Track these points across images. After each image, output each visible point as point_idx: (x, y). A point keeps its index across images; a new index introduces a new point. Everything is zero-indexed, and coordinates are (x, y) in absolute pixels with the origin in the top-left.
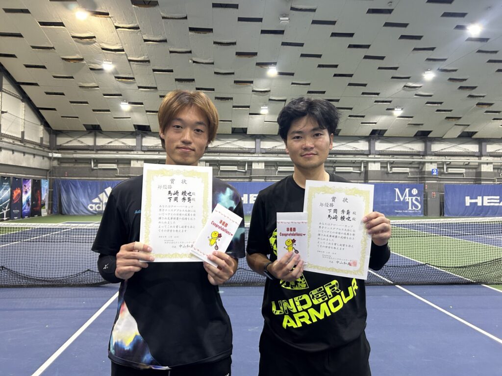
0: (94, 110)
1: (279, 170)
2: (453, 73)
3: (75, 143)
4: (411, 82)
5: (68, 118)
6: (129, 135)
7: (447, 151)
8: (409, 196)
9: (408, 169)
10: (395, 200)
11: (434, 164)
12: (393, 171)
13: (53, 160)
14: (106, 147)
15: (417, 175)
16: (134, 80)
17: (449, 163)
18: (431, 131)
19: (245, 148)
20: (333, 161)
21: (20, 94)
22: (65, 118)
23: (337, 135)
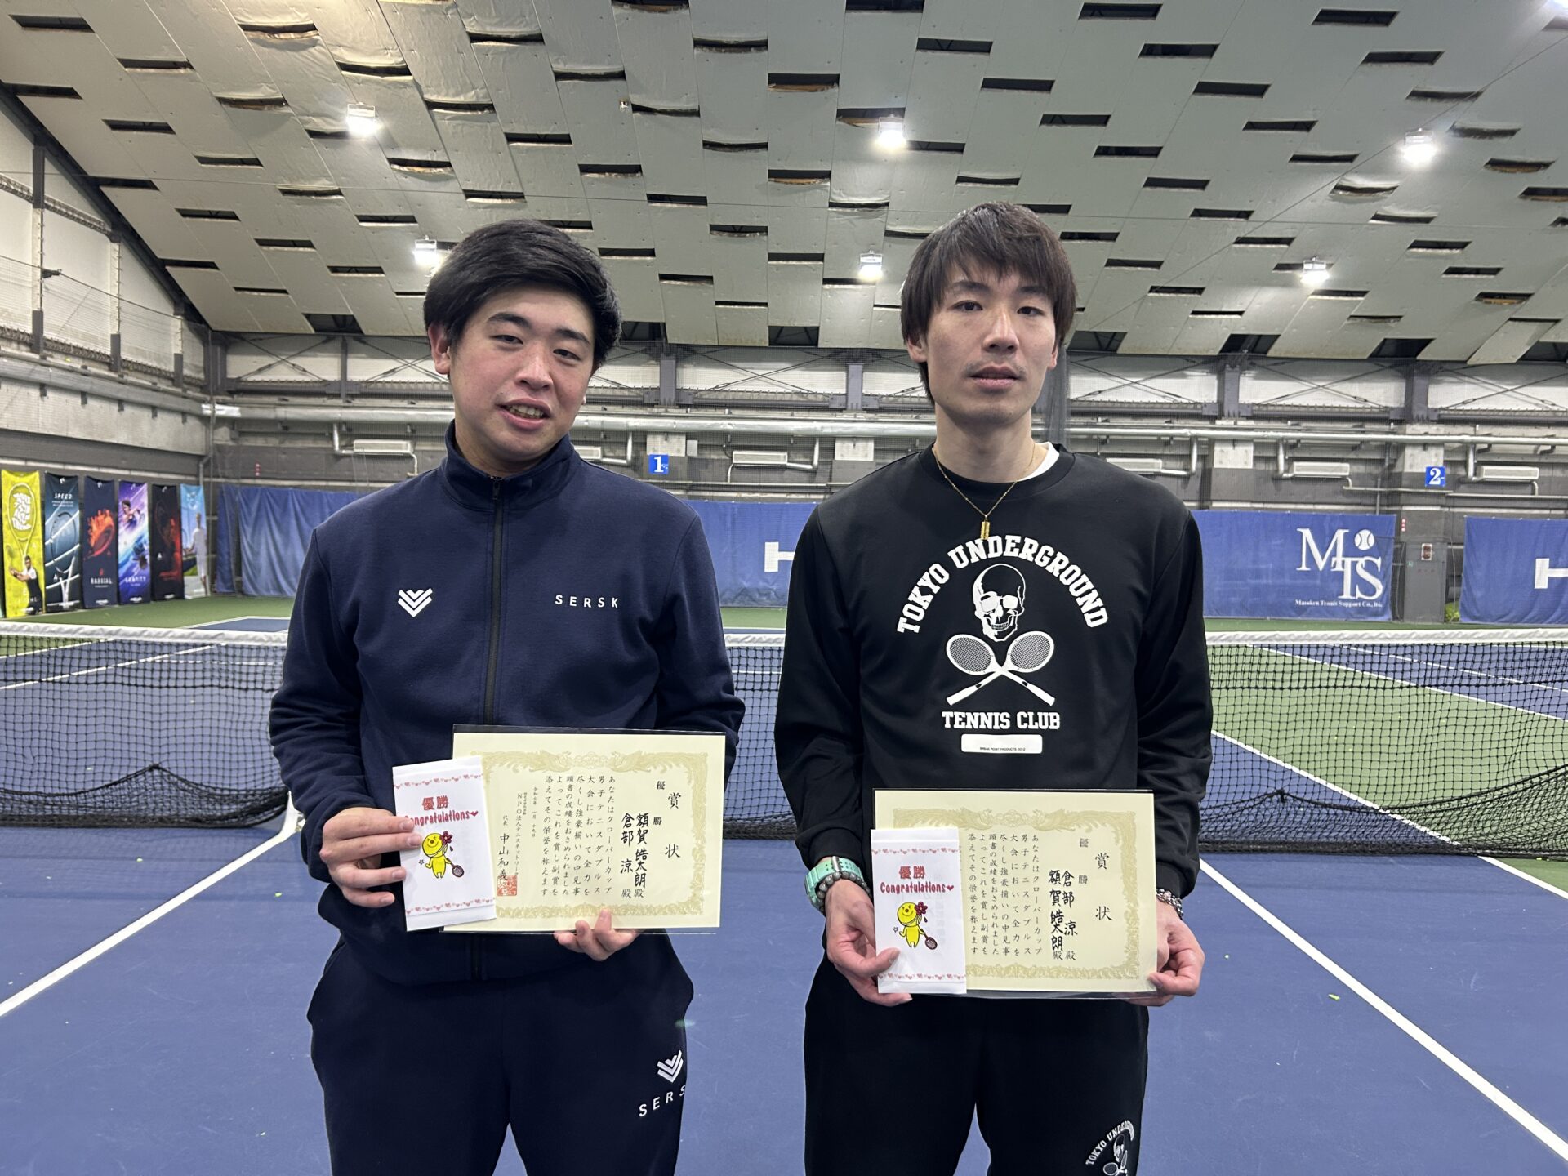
0: (335, 269)
2: (1505, 140)
3: (283, 373)
4: (1358, 172)
5: (256, 294)
7: (1483, 407)
8: (1346, 555)
9: (1347, 465)
10: (1300, 566)
11: (1433, 451)
12: (1296, 473)
13: (215, 427)
14: (380, 385)
15: (1376, 487)
16: (448, 169)
17: (1486, 446)
18: (1428, 341)
19: (814, 394)
20: (1098, 438)
21: (106, 215)
22: (248, 293)
23: (1114, 352)
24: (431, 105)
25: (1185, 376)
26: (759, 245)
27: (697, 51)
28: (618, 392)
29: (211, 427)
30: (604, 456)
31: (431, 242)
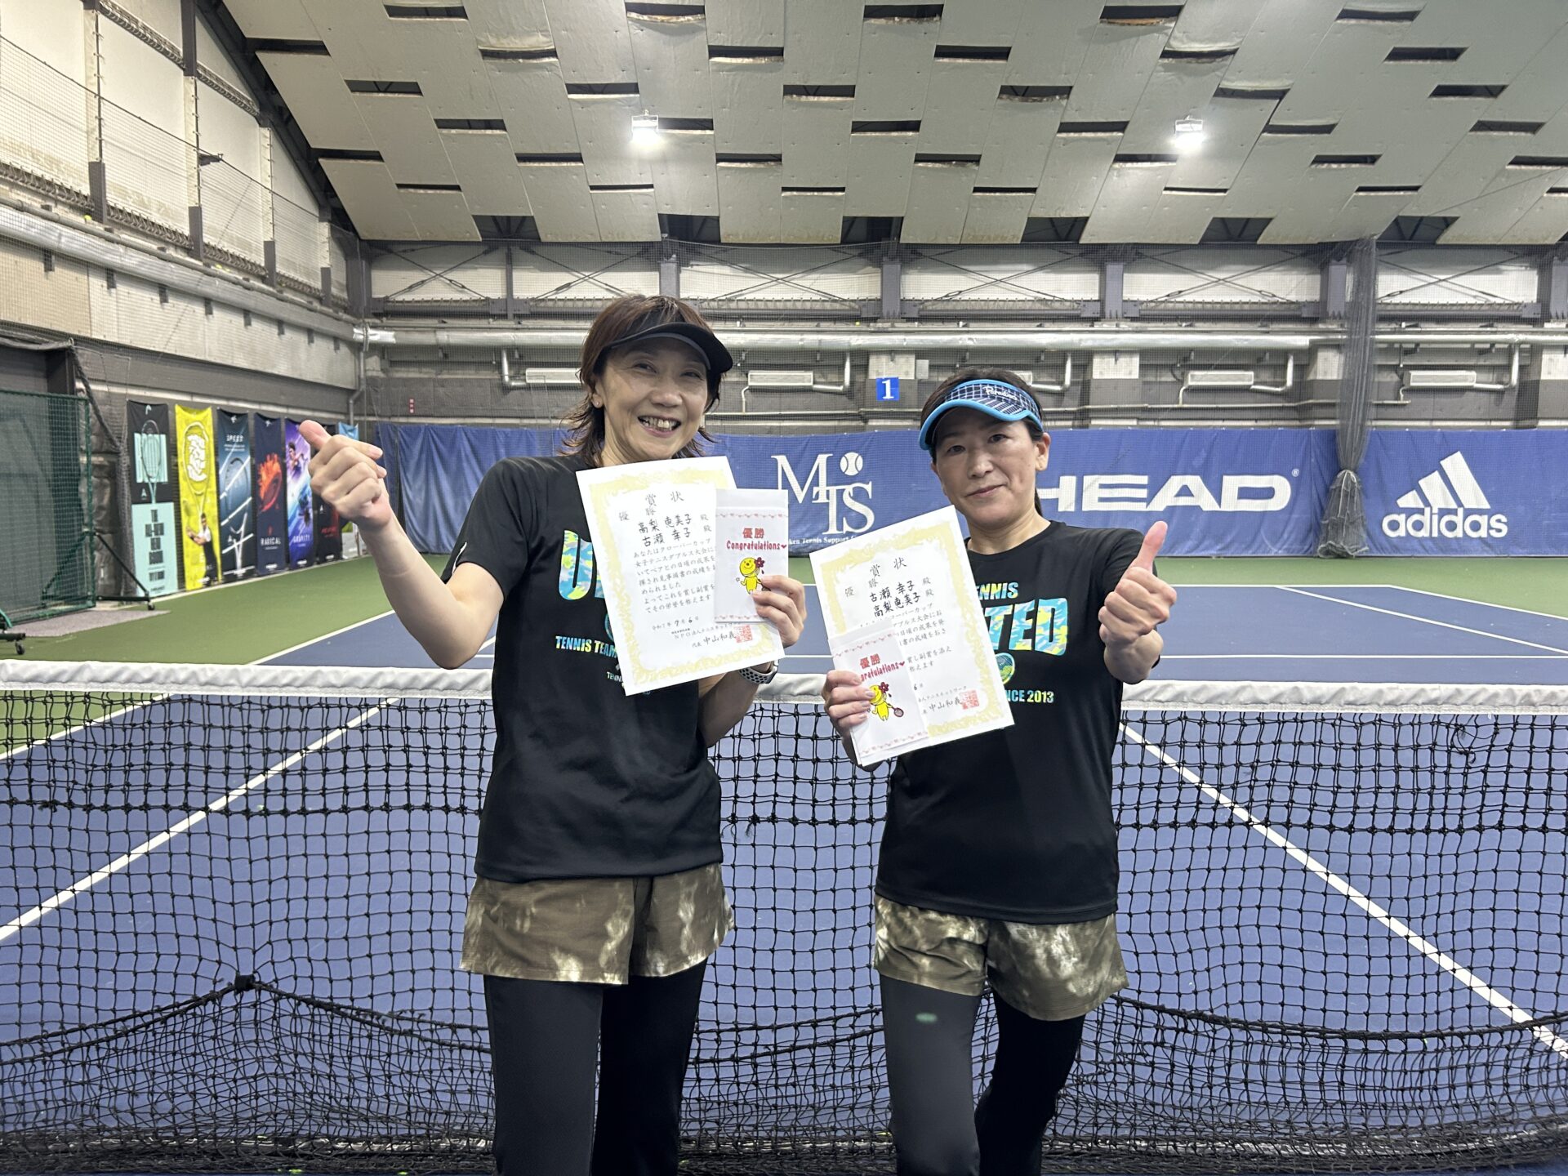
0: (522, 158)
1: (1191, 383)
3: (437, 291)
5: (422, 191)
6: (631, 257)
13: (367, 355)
14: (550, 304)
16: (699, 16)
19: (1062, 301)
20: (1401, 347)
21: (253, 91)
22: (412, 190)
23: (1431, 244)
25: (1499, 272)
26: (1053, 113)
28: (828, 306)
29: (362, 354)
30: (815, 383)
31: (651, 119)
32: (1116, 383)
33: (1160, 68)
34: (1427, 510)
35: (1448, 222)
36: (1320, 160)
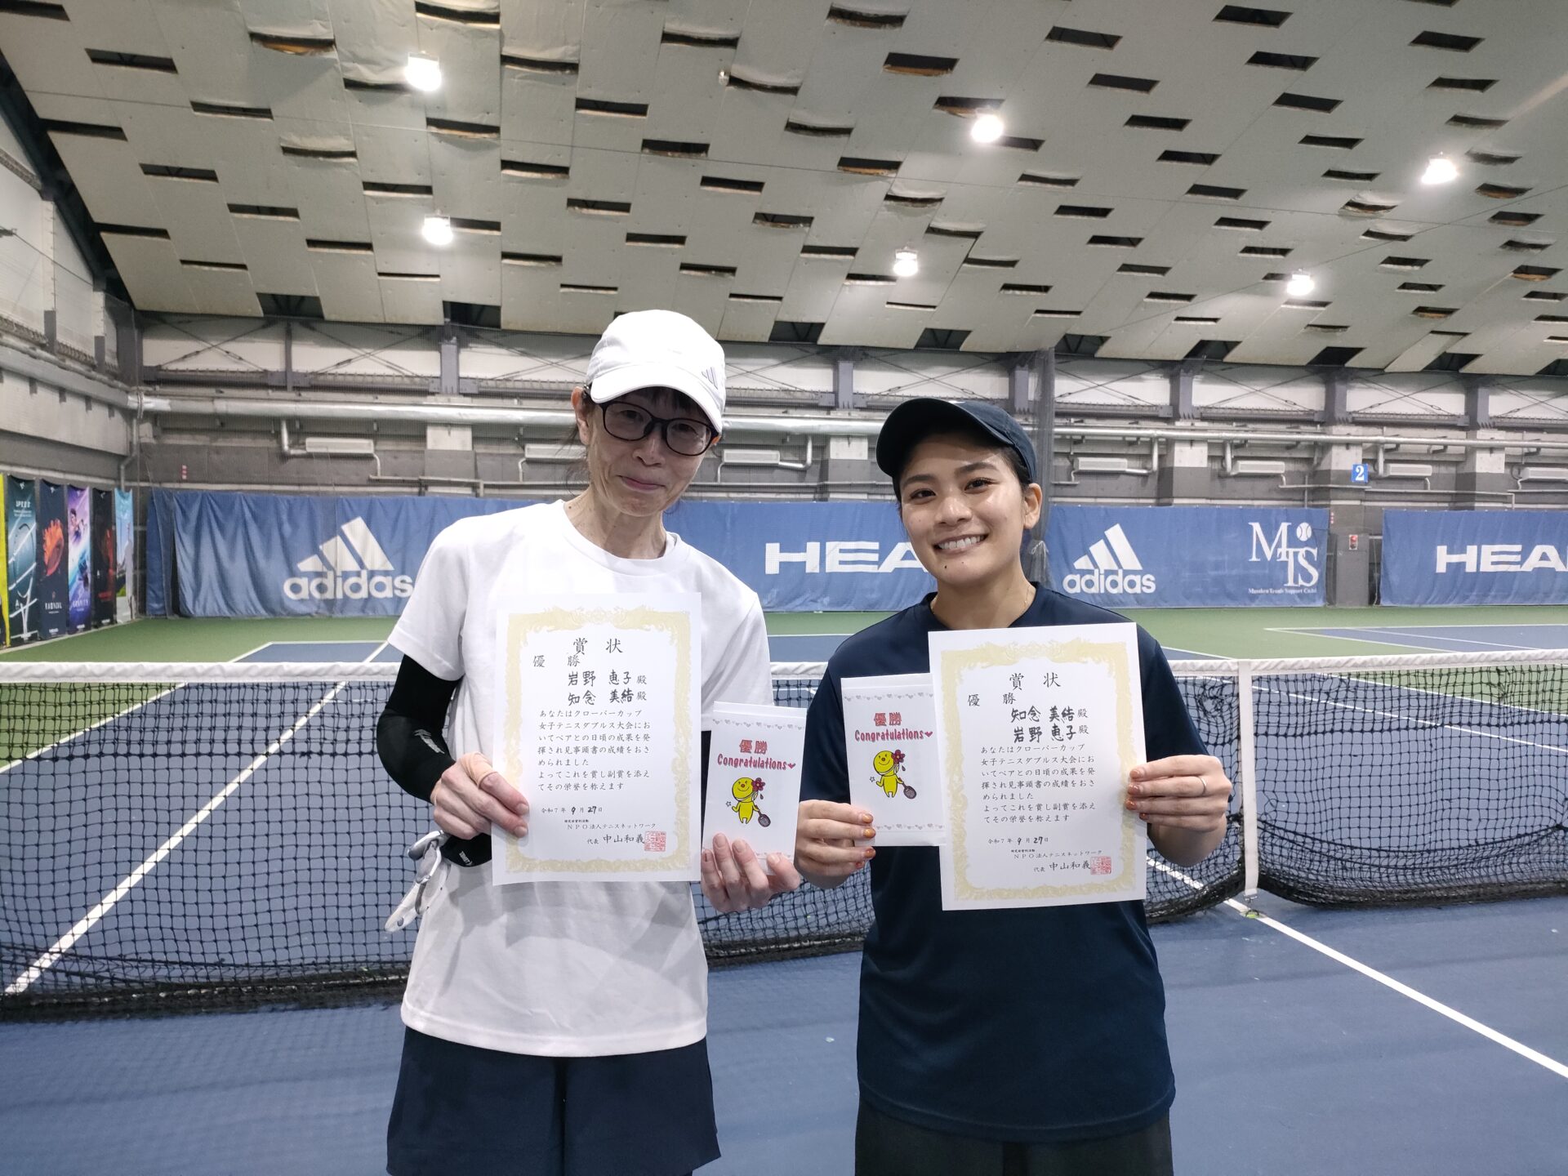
0: (312, 243)
3: (213, 361)
4: (1373, 190)
5: (206, 268)
6: (411, 337)
7: (1387, 411)
8: (1289, 546)
9: (1281, 464)
10: (1252, 557)
11: (1354, 450)
12: (1241, 471)
13: (141, 422)
14: (330, 378)
15: (1304, 483)
16: (494, 135)
17: (1394, 446)
18: (1357, 350)
19: (802, 391)
20: (1071, 439)
21: (36, 165)
22: (196, 267)
23: (1090, 355)
24: (506, 60)
25: (1141, 380)
26: (798, 237)
27: (830, 23)
29: (135, 421)
31: (444, 218)
32: (849, 463)
33: (884, 208)
34: (1096, 571)
35: (1102, 340)
36: (1006, 287)
